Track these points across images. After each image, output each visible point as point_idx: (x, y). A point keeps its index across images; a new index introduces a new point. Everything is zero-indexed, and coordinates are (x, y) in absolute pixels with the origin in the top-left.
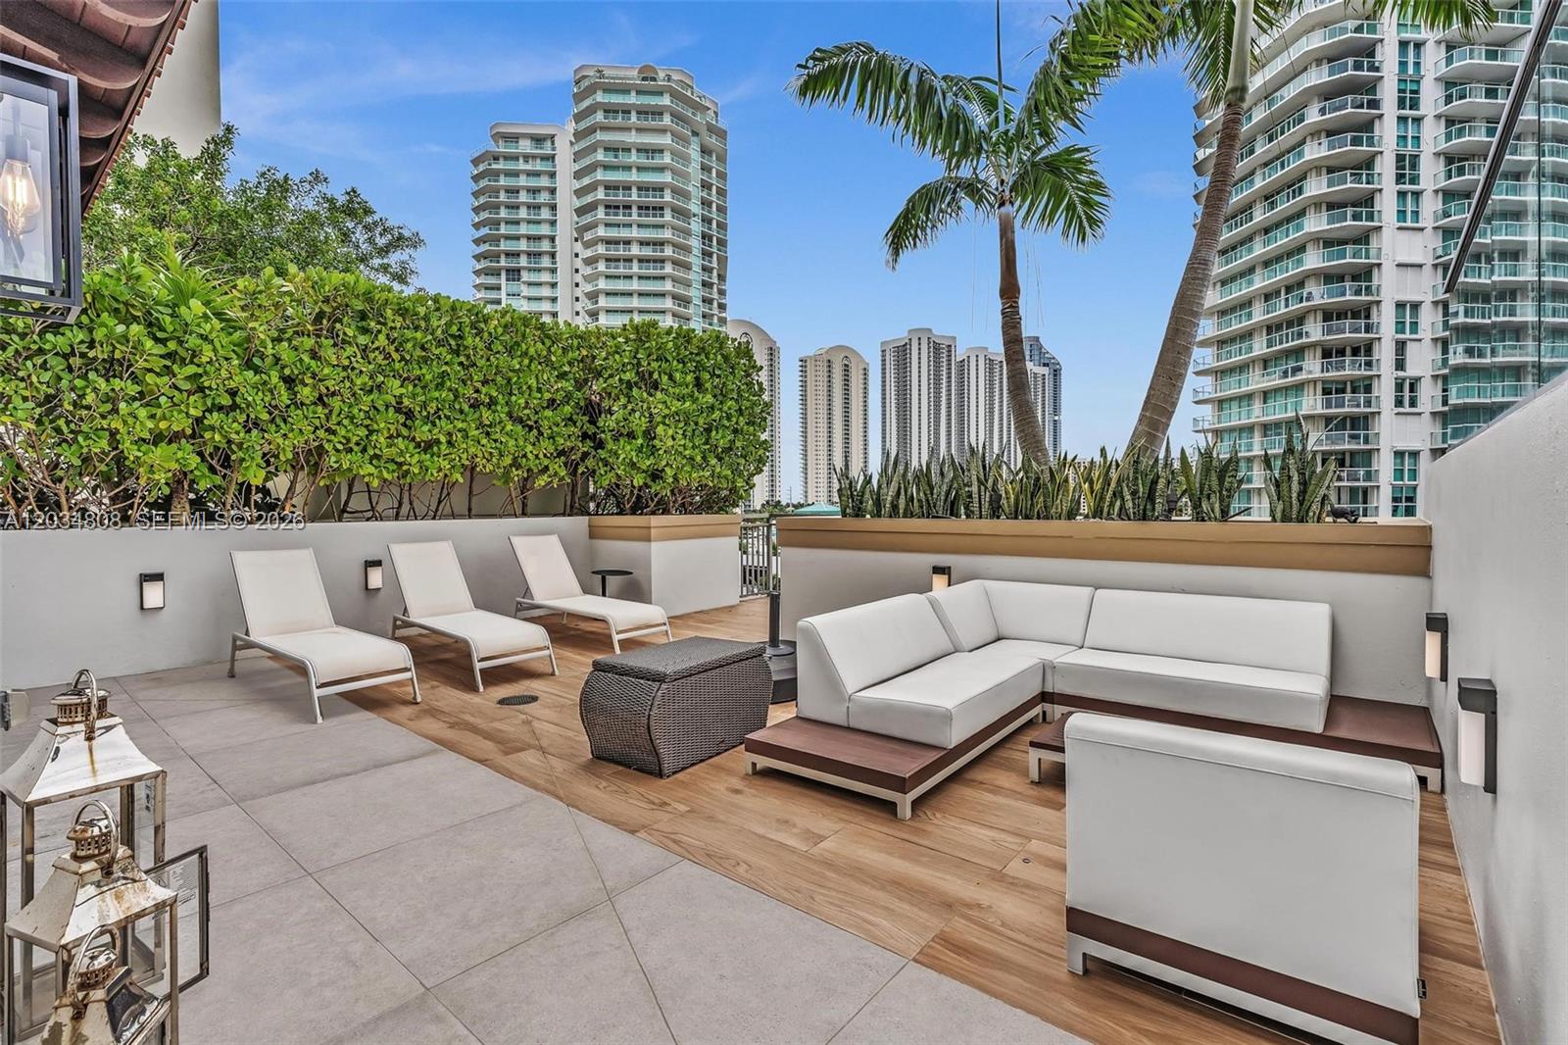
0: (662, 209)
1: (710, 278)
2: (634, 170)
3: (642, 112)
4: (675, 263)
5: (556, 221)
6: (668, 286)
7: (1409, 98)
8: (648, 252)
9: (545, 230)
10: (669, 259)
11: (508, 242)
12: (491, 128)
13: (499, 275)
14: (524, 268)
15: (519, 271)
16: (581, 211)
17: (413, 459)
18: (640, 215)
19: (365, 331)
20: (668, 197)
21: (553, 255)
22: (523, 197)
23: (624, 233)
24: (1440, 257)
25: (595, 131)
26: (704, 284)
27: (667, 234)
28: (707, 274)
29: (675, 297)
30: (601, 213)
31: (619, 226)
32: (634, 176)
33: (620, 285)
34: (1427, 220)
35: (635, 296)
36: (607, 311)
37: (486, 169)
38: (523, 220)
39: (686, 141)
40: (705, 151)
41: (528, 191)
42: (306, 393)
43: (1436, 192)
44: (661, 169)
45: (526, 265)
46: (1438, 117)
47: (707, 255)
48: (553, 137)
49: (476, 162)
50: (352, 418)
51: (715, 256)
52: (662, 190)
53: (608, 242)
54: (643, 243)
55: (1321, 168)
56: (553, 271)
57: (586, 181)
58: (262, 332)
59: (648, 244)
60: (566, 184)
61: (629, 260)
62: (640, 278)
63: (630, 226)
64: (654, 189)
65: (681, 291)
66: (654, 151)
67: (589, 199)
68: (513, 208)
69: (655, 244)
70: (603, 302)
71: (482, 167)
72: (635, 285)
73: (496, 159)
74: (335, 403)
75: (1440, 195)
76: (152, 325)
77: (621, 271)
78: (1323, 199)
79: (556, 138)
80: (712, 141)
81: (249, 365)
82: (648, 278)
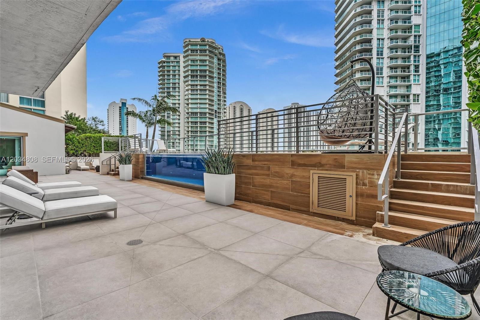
0: (206, 76)
1: (220, 94)
2: (199, 66)
3: (201, 51)
4: (209, 91)
5: (180, 79)
6: (207, 97)
7: (380, 53)
8: (202, 88)
9: (177, 81)
10: (208, 89)
11: (167, 85)
12: (163, 54)
13: (165, 93)
14: (171, 91)
15: (170, 92)
16: (185, 77)
17: (95, 151)
18: (200, 78)
19: (90, 139)
20: (207, 73)
21: (179, 88)
22: (171, 72)
23: (196, 83)
24: (388, 93)
25: (188, 56)
26: (218, 95)
27: (207, 83)
28: (219, 93)
29: (209, 100)
30: (190, 78)
31: (194, 81)
32: (198, 68)
33: (194, 97)
34: (385, 84)
35: (199, 99)
36: (191, 104)
37: (162, 65)
38: (171, 79)
39: (213, 58)
40: (219, 59)
41: (173, 71)
42: (84, 145)
43: (388, 76)
44: (206, 66)
45: (172, 91)
46: (388, 57)
47: (219, 87)
48: (179, 56)
49: (159, 63)
50: (88, 147)
51: (221, 88)
52: (206, 71)
53: (192, 85)
54: (201, 85)
55: (359, 70)
56: (179, 92)
57: (186, 69)
58: (80, 140)
59: (202, 85)
60: (182, 69)
61: (197, 90)
62: (200, 94)
63: (198, 81)
64: (204, 71)
65: (211, 98)
66: (204, 61)
67: (187, 74)
68: (168, 75)
69: (204, 85)
70: (190, 101)
71: (161, 65)
72: (199, 97)
73: (164, 62)
74: (87, 146)
75: (389, 77)
76: (71, 141)
77: (195, 93)
78: (359, 78)
79: (180, 57)
80: (221, 57)
81: (79, 143)
82: (202, 95)
